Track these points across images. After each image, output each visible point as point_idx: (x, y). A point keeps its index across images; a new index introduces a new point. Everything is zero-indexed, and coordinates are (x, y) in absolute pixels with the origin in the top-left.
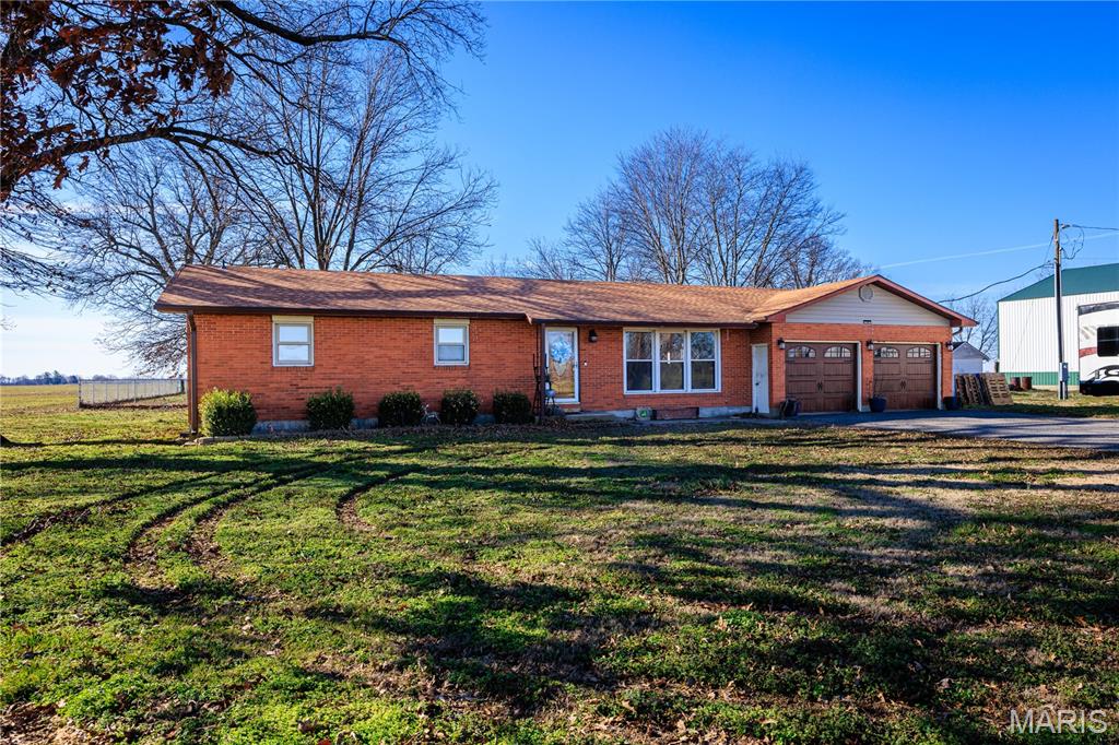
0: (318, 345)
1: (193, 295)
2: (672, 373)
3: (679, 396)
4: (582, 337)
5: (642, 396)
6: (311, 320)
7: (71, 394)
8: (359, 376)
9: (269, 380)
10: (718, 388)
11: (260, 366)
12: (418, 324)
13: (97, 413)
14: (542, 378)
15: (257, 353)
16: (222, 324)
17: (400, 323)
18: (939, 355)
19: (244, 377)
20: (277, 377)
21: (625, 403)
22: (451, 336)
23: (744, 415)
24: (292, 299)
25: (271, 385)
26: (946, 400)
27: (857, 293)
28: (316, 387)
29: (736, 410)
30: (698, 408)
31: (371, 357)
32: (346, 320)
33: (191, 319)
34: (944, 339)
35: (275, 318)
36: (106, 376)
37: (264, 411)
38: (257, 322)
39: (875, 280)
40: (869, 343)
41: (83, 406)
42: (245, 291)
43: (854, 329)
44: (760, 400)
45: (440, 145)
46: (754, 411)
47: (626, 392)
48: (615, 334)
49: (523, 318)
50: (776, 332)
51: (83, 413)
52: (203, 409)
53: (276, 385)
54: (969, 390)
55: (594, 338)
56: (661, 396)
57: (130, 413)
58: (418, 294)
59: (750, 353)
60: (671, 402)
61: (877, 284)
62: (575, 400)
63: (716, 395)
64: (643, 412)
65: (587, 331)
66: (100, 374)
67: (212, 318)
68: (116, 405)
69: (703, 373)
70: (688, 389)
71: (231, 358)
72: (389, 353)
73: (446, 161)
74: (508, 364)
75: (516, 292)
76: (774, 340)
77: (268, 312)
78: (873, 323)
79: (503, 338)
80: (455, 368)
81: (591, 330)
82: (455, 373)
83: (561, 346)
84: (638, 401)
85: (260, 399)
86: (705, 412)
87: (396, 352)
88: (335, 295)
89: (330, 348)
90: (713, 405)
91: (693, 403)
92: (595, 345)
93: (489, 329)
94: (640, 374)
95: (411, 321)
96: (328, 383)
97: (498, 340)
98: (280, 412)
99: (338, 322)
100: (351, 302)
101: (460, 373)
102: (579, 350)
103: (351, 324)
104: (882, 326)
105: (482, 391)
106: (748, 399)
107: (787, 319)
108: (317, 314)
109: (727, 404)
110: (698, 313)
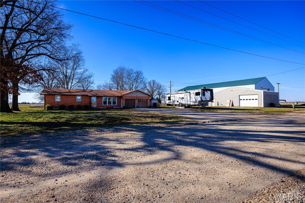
0: (61, 99)
1: (45, 93)
2: (110, 103)
4: (97, 98)
6: (60, 96)
7: (28, 106)
10: (116, 105)
11: (53, 101)
12: (75, 96)
13: (33, 108)
14: (91, 103)
16: (49, 96)
17: (72, 96)
18: (148, 100)
19: (51, 103)
20: (56, 103)
21: (103, 106)
22: (79, 98)
23: (120, 108)
24: (58, 93)
26: (149, 106)
27: (135, 92)
28: (61, 104)
31: (68, 100)
32: (65, 96)
33: (45, 96)
36: (34, 102)
38: (53, 96)
40: (137, 99)
41: (31, 107)
42: (52, 92)
43: (135, 97)
44: (122, 106)
45: (86, 68)
47: (103, 105)
48: (101, 98)
49: (88, 95)
50: (123, 97)
51: (31, 108)
52: (46, 107)
57: (38, 108)
58: (75, 92)
59: (121, 100)
60: (109, 106)
61: (138, 91)
62: (96, 106)
64: (105, 108)
66: (33, 102)
67: (47, 96)
68: (36, 107)
69: (114, 103)
70: (112, 105)
71: (50, 100)
73: (87, 70)
74: (86, 101)
75: (89, 92)
77: (55, 95)
79: (86, 98)
80: (79, 102)
81: (99, 97)
83: (94, 99)
84: (105, 106)
85: (53, 106)
87: (71, 100)
88: (64, 92)
89: (63, 99)
90: (115, 107)
91: (113, 106)
93: (84, 97)
94: (105, 103)
98: (56, 107)
99: (63, 96)
100: (65, 93)
105: (83, 105)
106: (121, 106)
107: (125, 96)
108: (61, 95)
109: (118, 107)
110: (113, 95)
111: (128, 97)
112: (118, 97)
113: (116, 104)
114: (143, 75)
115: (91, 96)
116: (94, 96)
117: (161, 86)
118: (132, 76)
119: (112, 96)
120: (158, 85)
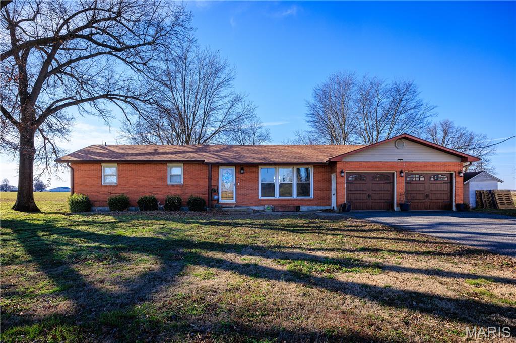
0: (119, 175)
2: (286, 189)
3: (288, 200)
4: (237, 171)
5: (268, 200)
6: (116, 165)
8: (135, 189)
9: (100, 190)
10: (312, 196)
11: (97, 184)
12: (160, 166)
14: (210, 190)
15: (96, 179)
16: (83, 167)
17: (153, 166)
18: (454, 179)
19: (91, 189)
20: (103, 189)
21: (259, 202)
22: (176, 171)
23: (326, 211)
24: (110, 157)
25: (101, 192)
27: (394, 145)
28: (118, 193)
29: (322, 208)
30: (300, 206)
31: (140, 181)
32: (130, 165)
34: (457, 169)
35: (102, 165)
37: (98, 203)
38: (96, 166)
39: (404, 136)
40: (401, 172)
43: (392, 165)
44: (334, 203)
46: (332, 209)
47: (260, 198)
48: (254, 170)
49: (203, 161)
50: (339, 167)
53: (103, 192)
54: (484, 199)
55: (242, 171)
56: (279, 200)
59: (331, 178)
60: (285, 203)
61: (405, 138)
62: (234, 201)
63: (311, 200)
64: (268, 207)
65: (240, 168)
67: (79, 165)
69: (303, 189)
70: (295, 196)
71: (86, 181)
72: (148, 179)
74: (201, 184)
76: (338, 171)
77: (100, 162)
78: (404, 161)
79: (199, 172)
80: (176, 185)
81: (245, 168)
82: (176, 188)
83: (227, 175)
84: (266, 202)
85: (97, 197)
86: (304, 208)
87: (151, 178)
89: (124, 177)
90: (308, 205)
91: (296, 204)
92: (243, 175)
93: (193, 168)
94: (268, 189)
95: (158, 165)
96: (123, 192)
97: (197, 172)
98: (102, 203)
99: (127, 166)
101: (179, 188)
102: (236, 177)
103: (132, 167)
104: (411, 163)
105: (185, 196)
106: (329, 202)
107: (345, 160)
108: (119, 163)
109: (317, 205)
110: (300, 158)
111: (360, 164)
112: (318, 166)
113: (310, 196)
114: (417, 98)
115: (218, 165)
116: (228, 164)
117: (471, 139)
118: (375, 103)
119: (295, 161)
120: (461, 136)
